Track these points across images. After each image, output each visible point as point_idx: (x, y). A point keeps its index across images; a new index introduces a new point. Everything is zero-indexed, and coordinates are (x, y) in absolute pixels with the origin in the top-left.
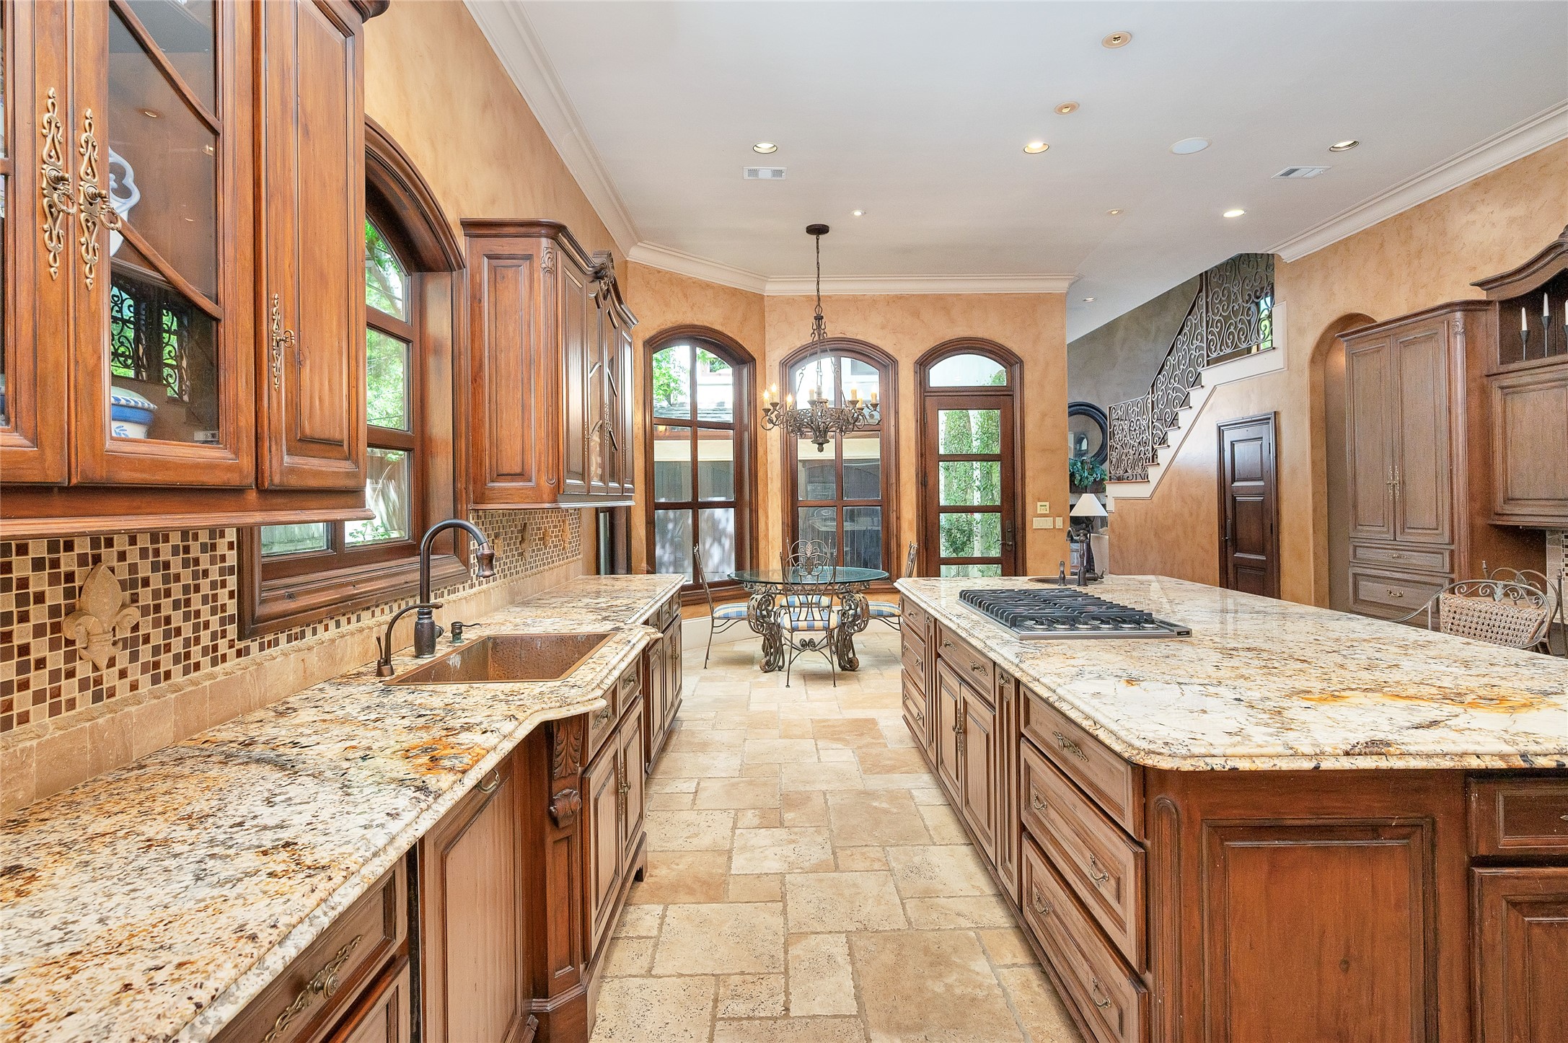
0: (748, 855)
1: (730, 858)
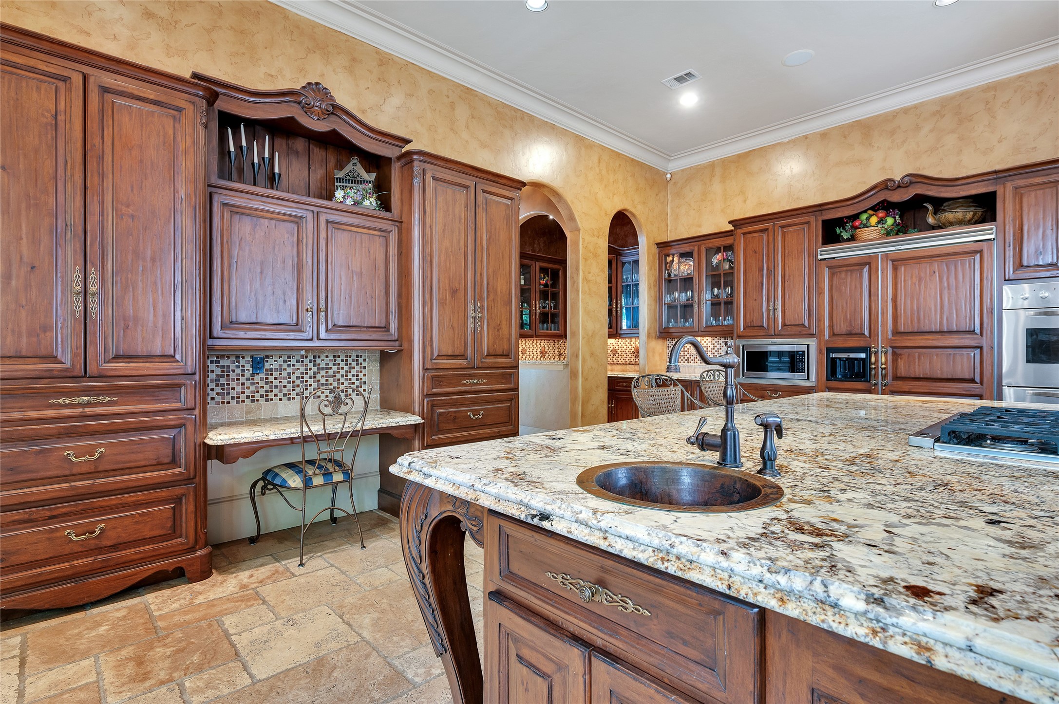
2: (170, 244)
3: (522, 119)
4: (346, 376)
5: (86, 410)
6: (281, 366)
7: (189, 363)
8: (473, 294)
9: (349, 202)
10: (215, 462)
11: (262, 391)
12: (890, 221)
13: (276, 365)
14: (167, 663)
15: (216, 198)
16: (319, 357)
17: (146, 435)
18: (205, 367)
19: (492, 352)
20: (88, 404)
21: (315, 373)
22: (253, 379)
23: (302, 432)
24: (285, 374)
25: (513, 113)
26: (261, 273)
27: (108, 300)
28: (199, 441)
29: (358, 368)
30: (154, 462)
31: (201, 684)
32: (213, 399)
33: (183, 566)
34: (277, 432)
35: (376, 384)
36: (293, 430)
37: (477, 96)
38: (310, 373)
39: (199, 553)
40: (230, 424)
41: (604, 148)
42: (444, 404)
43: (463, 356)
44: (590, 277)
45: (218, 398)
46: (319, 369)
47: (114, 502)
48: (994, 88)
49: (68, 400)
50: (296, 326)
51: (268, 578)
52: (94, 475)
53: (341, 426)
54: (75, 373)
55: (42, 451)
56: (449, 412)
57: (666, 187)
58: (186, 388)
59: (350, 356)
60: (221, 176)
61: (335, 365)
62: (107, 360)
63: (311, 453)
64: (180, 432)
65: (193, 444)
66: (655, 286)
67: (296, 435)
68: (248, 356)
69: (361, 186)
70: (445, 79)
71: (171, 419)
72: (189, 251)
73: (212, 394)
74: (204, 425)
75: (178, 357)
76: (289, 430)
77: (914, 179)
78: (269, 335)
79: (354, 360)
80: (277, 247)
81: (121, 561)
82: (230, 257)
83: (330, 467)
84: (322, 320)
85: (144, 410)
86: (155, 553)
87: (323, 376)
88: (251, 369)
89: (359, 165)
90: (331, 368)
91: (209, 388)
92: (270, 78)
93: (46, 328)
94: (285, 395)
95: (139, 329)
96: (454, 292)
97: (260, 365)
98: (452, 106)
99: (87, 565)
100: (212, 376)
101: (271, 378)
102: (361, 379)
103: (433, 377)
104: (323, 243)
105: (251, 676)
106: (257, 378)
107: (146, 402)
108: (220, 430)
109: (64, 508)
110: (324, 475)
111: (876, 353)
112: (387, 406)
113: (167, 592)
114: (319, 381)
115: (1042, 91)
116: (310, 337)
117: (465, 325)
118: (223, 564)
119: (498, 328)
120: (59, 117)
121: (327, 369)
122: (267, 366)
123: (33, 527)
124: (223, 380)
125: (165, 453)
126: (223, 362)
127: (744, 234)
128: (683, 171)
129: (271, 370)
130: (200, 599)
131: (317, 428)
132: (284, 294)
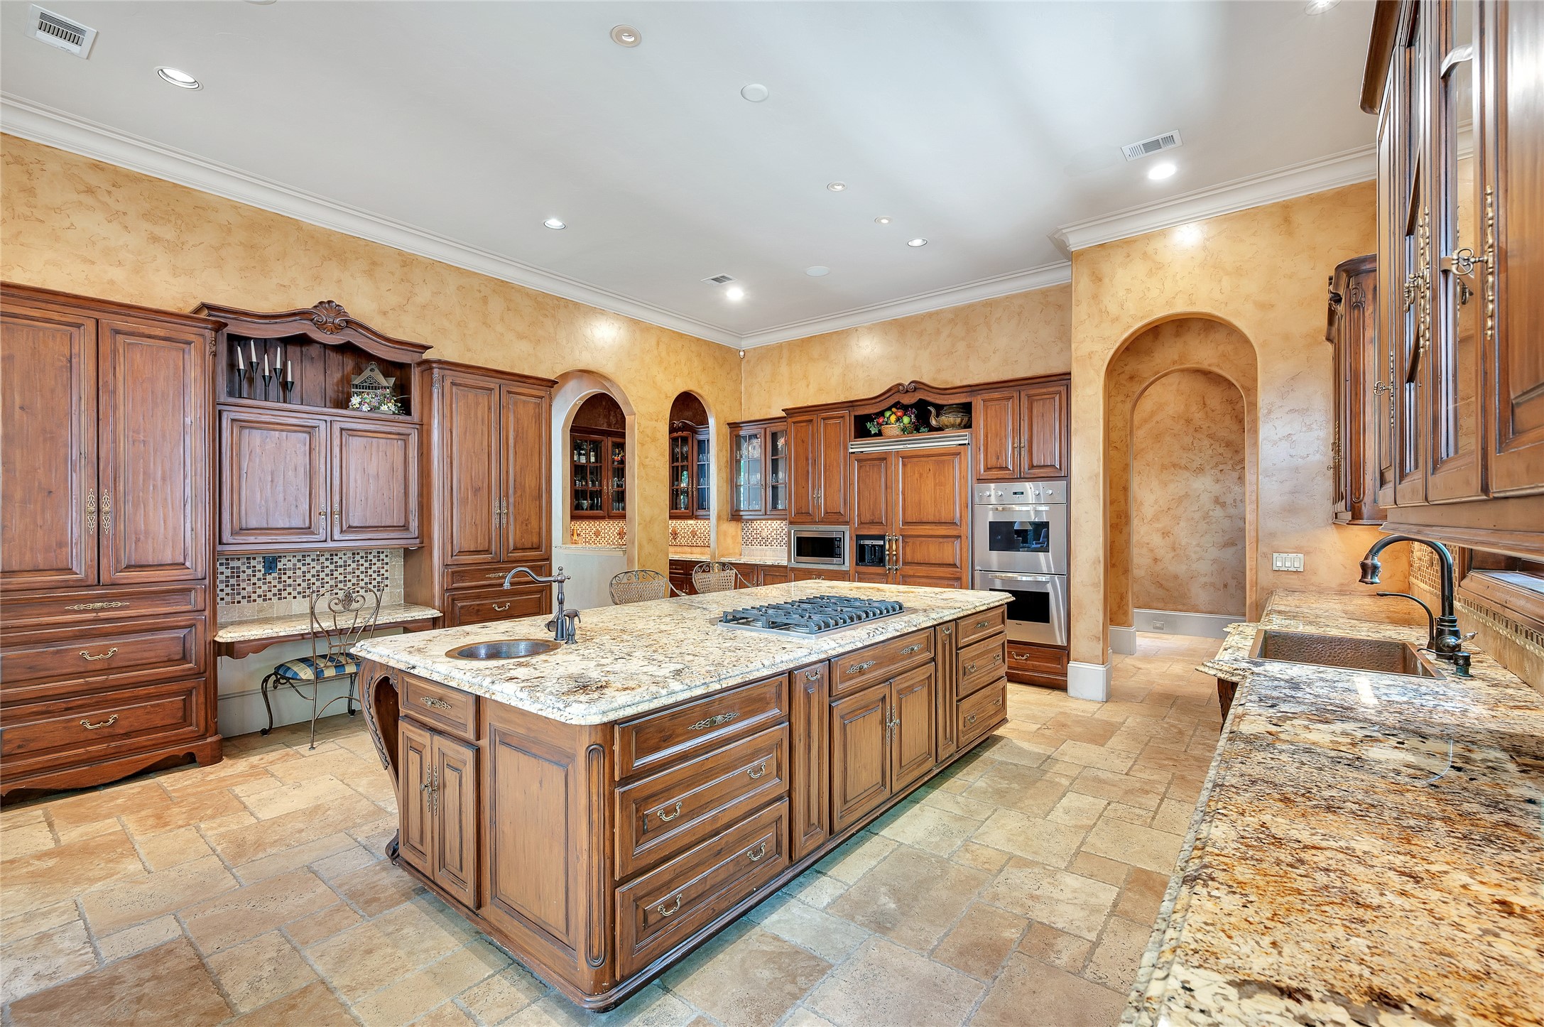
0: (1093, 900)
1: (1115, 905)
2: (180, 464)
3: (566, 307)
4: (367, 572)
5: (99, 614)
6: (295, 565)
7: (199, 569)
8: (498, 491)
9: (365, 408)
10: (225, 658)
11: (275, 590)
12: (906, 420)
13: (290, 565)
14: (184, 816)
15: (225, 415)
16: (336, 555)
17: (156, 635)
18: (215, 569)
19: (519, 546)
20: (102, 609)
21: (332, 571)
22: (265, 579)
23: (312, 628)
24: (299, 573)
25: (555, 302)
26: (272, 481)
27: (120, 516)
28: (208, 639)
29: (379, 564)
30: (166, 659)
31: (214, 825)
32: (222, 599)
33: (194, 752)
34: (287, 629)
35: (400, 579)
36: (304, 627)
37: (513, 288)
38: (327, 571)
39: (209, 740)
40: (240, 623)
41: (662, 330)
42: (466, 598)
43: (487, 551)
44: (647, 461)
45: (228, 599)
46: (336, 567)
47: (127, 695)
48: (990, 304)
49: (82, 607)
50: (308, 530)
51: (278, 759)
52: (107, 671)
53: (353, 621)
54: (89, 583)
55: (58, 652)
56: (471, 605)
57: (740, 365)
58: (196, 592)
59: (371, 553)
60: (231, 394)
61: (354, 562)
62: (119, 570)
63: (322, 648)
64: (191, 631)
65: (203, 642)
66: (726, 467)
67: (307, 631)
68: (259, 557)
69: (378, 392)
70: (476, 273)
71: (181, 620)
72: (199, 469)
73: (222, 595)
74: (214, 625)
75: (188, 564)
76: (300, 627)
77: (917, 386)
78: (280, 538)
79: (374, 557)
80: (288, 457)
81: (133, 747)
82: (240, 469)
83: (342, 659)
84: (337, 522)
85: (155, 613)
86: (166, 740)
87: (340, 574)
88: (263, 570)
89: (377, 371)
90: (349, 565)
91: (218, 589)
92: (283, 288)
93: (61, 544)
94: (299, 593)
95: (150, 541)
96: (477, 491)
97: (273, 565)
98: (485, 300)
99: (101, 751)
100: (222, 577)
101: (284, 578)
102: (383, 575)
103: (453, 573)
104: (336, 450)
105: (257, 818)
106: (269, 578)
107: (157, 606)
108: (230, 628)
109: (78, 701)
110: (336, 667)
111: (890, 540)
112: (411, 600)
113: (178, 775)
114: (336, 578)
115: (1021, 313)
116: (324, 539)
117: (489, 521)
118: (233, 752)
119: (527, 522)
120: (73, 360)
121: (345, 566)
122: (280, 565)
123: (50, 718)
124: (232, 581)
125: (176, 650)
126: (232, 564)
127: (794, 423)
128: (755, 349)
129: (285, 569)
130: (212, 777)
131: (327, 624)
132: (296, 500)
